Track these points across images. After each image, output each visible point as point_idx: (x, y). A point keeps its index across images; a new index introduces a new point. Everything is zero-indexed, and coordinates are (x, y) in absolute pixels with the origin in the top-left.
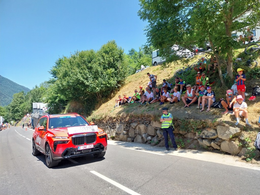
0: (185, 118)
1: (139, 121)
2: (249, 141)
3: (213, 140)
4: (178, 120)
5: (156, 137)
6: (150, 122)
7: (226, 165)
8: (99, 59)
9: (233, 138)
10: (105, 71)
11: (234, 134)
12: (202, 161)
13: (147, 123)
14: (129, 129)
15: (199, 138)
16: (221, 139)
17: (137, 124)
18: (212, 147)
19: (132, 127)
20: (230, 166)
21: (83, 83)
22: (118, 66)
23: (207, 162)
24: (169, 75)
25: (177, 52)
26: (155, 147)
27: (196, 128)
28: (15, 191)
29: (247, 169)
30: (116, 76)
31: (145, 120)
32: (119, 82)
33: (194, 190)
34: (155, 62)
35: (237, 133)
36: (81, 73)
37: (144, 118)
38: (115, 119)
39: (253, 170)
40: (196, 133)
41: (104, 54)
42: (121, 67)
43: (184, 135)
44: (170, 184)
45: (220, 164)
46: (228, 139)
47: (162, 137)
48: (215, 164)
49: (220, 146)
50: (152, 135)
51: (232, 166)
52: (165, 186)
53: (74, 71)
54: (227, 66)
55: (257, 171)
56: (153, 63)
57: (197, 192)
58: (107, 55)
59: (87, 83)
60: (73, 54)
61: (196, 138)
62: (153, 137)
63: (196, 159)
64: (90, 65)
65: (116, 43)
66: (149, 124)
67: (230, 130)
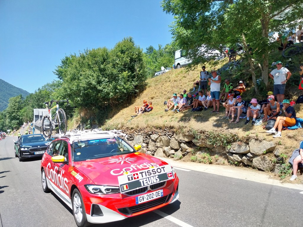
0: (214, 130)
1: (161, 132)
2: (285, 156)
3: (245, 154)
4: (205, 132)
5: (179, 150)
6: (173, 134)
7: (258, 183)
8: (113, 59)
9: (267, 153)
10: (120, 74)
11: (268, 149)
12: (232, 178)
13: (170, 135)
14: (149, 142)
15: (228, 153)
16: (254, 154)
17: (158, 136)
18: (243, 163)
19: (153, 139)
20: (263, 184)
21: (95, 88)
22: (136, 67)
23: (238, 179)
24: (195, 80)
25: (205, 53)
26: (178, 161)
27: (225, 142)
28: (28, 211)
29: (282, 187)
30: (133, 80)
31: (168, 131)
32: (136, 87)
33: (224, 210)
34: (179, 64)
35: (271, 148)
36: (93, 76)
37: (166, 129)
38: (133, 130)
39: (288, 188)
40: (225, 147)
41: (119, 54)
42: (138, 69)
43: (211, 149)
44: (199, 203)
45: (251, 181)
46: (261, 154)
47: (187, 151)
48: (247, 182)
49: (252, 161)
50: (175, 148)
51: (265, 184)
52: (194, 205)
53: (84, 73)
54: (262, 71)
55: (292, 189)
56: (176, 65)
57: (228, 211)
58: (123, 55)
59: (100, 88)
60: (83, 52)
61: (225, 152)
62: (176, 150)
63: (226, 176)
64: (102, 66)
65: (133, 40)
66: (172, 137)
67: (264, 145)
